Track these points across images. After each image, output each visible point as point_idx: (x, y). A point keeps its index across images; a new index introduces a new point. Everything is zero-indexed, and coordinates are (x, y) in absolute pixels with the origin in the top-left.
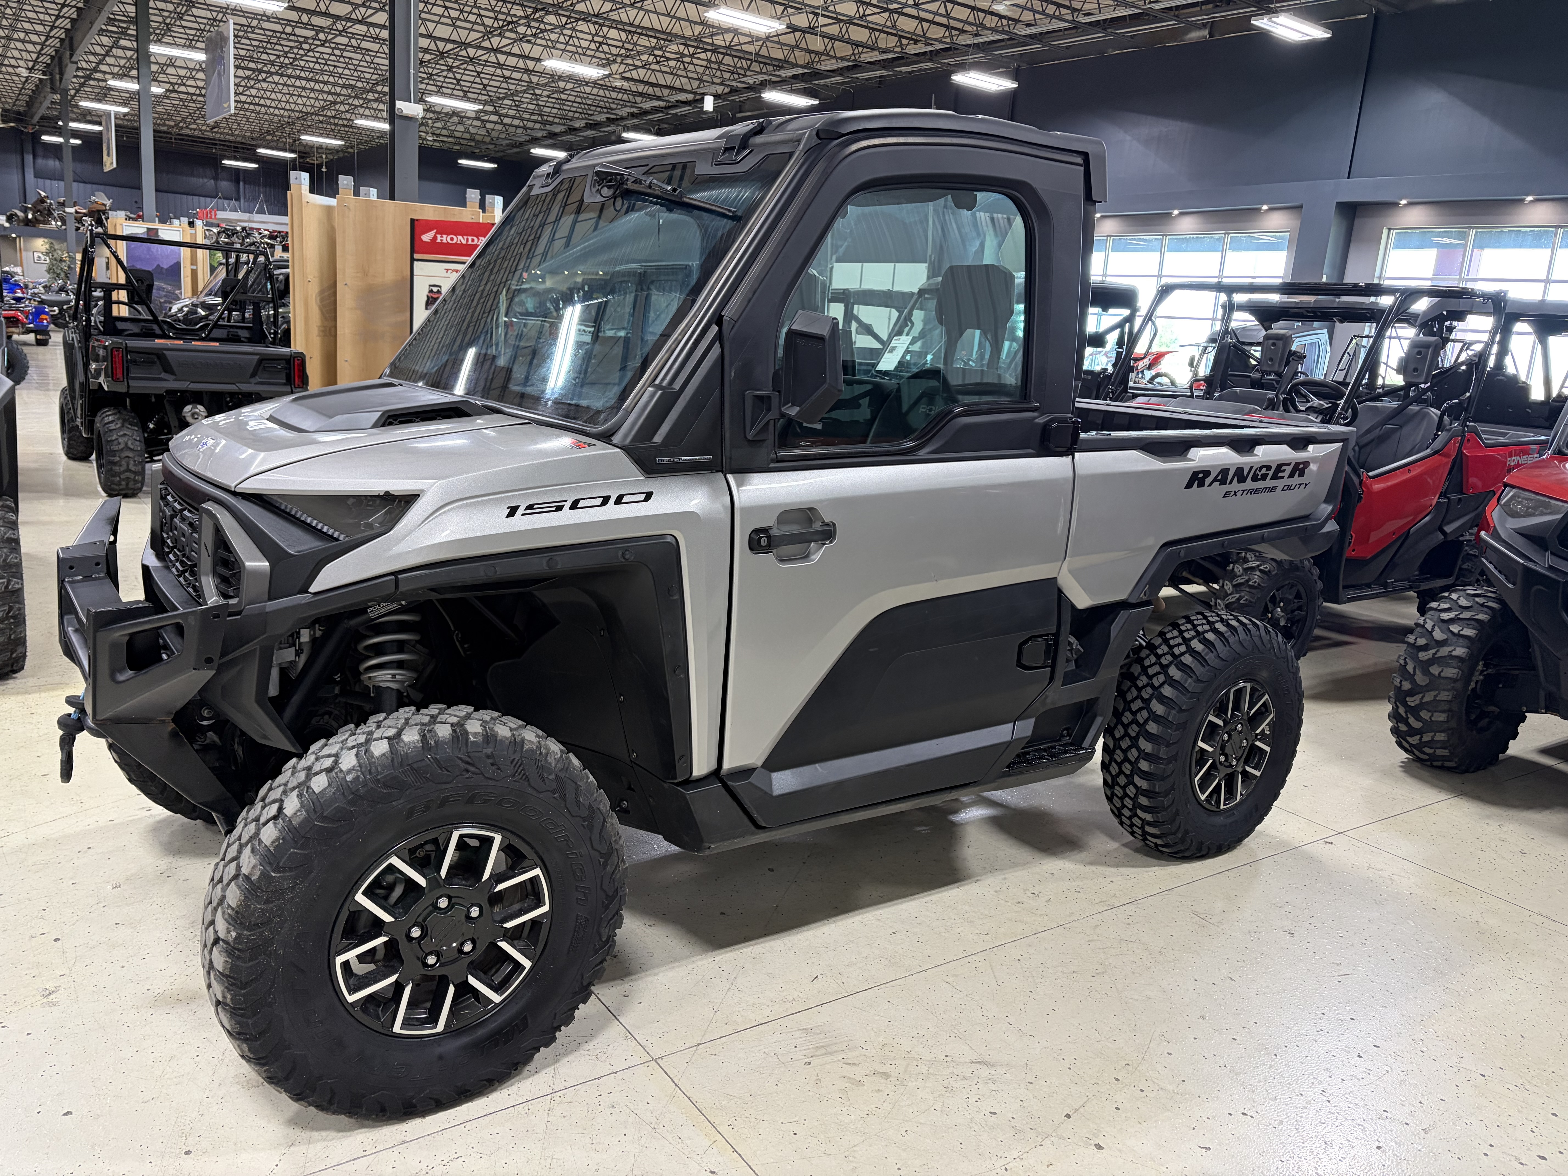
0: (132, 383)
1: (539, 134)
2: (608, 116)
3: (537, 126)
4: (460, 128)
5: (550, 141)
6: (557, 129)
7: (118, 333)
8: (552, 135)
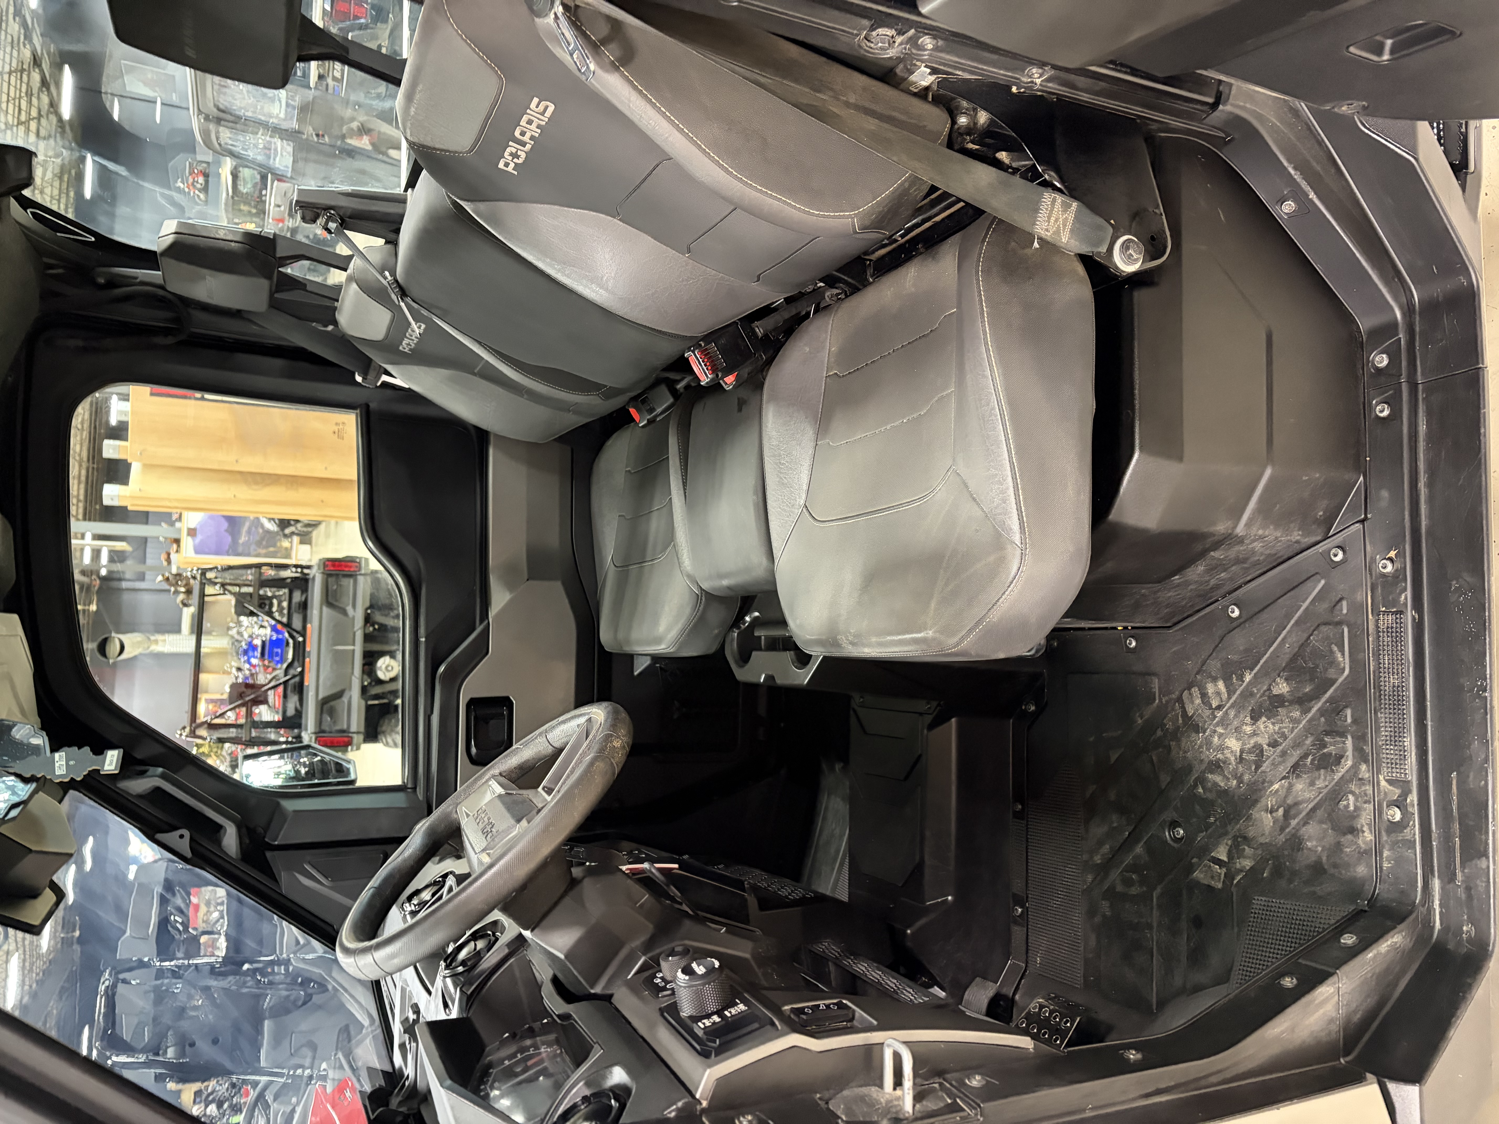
0: (354, 728)
1: (45, 99)
2: (11, 17)
3: (35, 101)
4: (48, 191)
5: (53, 89)
6: (36, 77)
7: (299, 714)
8: (44, 83)
